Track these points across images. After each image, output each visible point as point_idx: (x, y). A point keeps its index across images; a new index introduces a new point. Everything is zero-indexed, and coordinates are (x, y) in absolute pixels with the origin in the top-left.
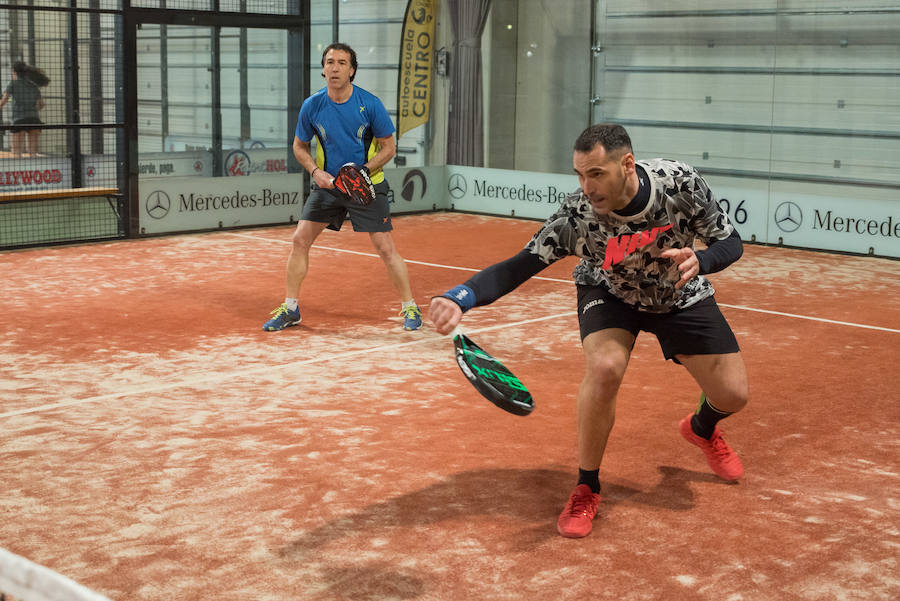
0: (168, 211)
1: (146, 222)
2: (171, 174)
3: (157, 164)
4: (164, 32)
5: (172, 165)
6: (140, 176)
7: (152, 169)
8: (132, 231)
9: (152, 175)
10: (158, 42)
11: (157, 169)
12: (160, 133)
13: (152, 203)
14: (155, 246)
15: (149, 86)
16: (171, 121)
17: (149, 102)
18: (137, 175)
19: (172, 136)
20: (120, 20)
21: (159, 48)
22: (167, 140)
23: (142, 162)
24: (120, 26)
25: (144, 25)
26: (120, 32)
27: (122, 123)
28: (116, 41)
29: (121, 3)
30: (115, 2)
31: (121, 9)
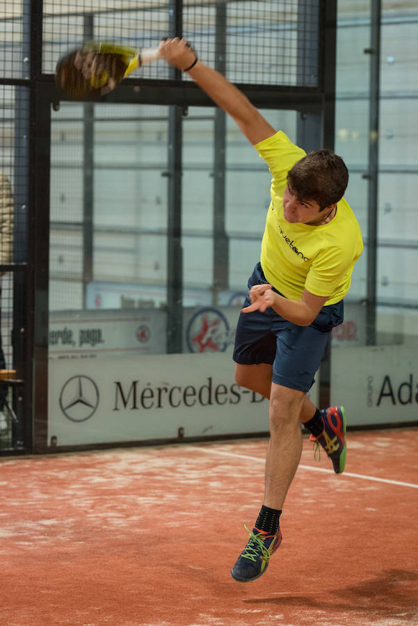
0: (95, 409)
1: (59, 427)
2: (99, 346)
3: (76, 329)
4: (89, 113)
5: (99, 332)
6: (51, 348)
7: (66, 336)
8: (36, 441)
9: (68, 347)
10: (80, 126)
11: (76, 337)
12: (80, 276)
13: (69, 396)
14: (72, 467)
15: (63, 199)
16: (98, 257)
17: (65, 226)
18: (45, 346)
19: (99, 282)
20: (25, 94)
21: (80, 137)
22: (90, 288)
23: (53, 327)
24: (25, 105)
25: (61, 103)
26: (25, 114)
27: (24, 263)
28: (18, 128)
29: (27, 68)
30: (18, 66)
31: (27, 78)
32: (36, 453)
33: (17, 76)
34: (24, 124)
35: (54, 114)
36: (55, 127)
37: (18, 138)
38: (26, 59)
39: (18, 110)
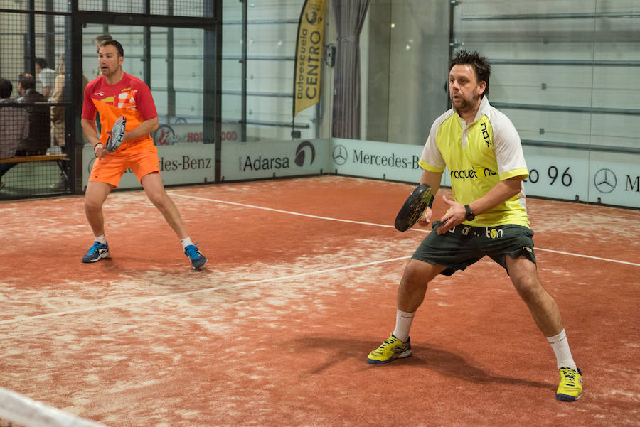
8: (77, 188)
20: (70, 20)
24: (69, 25)
25: (88, 24)
26: (69, 30)
27: (70, 102)
28: (66, 37)
29: (70, 7)
30: (65, 6)
31: (70, 12)
32: (78, 194)
33: (65, 11)
34: (69, 34)
35: (84, 30)
36: (84, 37)
37: (66, 41)
38: (70, 3)
39: (66, 27)
